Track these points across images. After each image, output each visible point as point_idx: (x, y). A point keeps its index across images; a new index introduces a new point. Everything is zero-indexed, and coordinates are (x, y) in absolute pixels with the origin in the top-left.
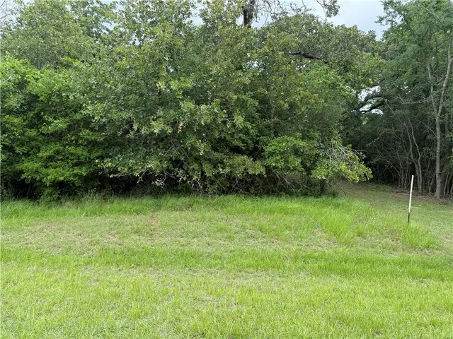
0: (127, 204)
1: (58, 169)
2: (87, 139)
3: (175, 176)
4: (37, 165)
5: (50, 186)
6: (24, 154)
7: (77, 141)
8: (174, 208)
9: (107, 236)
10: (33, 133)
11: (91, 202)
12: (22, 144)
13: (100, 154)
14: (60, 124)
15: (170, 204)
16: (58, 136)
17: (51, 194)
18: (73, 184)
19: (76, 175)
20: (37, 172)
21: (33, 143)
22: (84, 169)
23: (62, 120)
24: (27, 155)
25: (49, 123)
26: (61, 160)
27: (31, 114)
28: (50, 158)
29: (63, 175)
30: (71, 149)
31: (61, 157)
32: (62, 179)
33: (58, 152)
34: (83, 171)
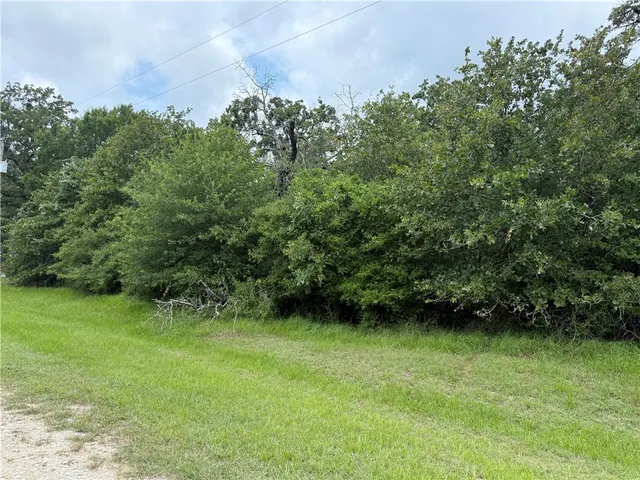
0: (446, 339)
1: (373, 291)
2: (406, 257)
3: (508, 305)
4: (355, 286)
5: (366, 310)
6: (345, 274)
7: (395, 259)
8: (507, 352)
9: (403, 373)
10: (352, 252)
11: (407, 333)
12: (344, 264)
13: (419, 273)
14: (377, 241)
15: (502, 346)
16: (376, 253)
17: (369, 320)
18: (390, 308)
19: (393, 299)
20: (355, 293)
21: (354, 263)
22: (401, 291)
23: (380, 235)
24: (348, 275)
25: (367, 241)
26: (378, 281)
27: (353, 233)
28: (369, 278)
29: (377, 297)
30: (388, 268)
31: (378, 278)
32: (376, 302)
33: (376, 272)
34: (400, 294)
